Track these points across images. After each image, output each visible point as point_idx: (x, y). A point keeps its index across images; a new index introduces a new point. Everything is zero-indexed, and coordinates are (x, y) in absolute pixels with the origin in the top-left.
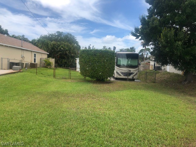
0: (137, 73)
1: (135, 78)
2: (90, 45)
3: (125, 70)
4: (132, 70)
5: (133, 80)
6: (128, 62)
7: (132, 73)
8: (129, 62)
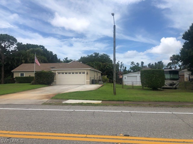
0: (178, 84)
1: (177, 87)
2: (119, 61)
3: (170, 82)
4: (175, 82)
5: (176, 88)
6: (170, 76)
7: (175, 84)
8: (172, 76)
